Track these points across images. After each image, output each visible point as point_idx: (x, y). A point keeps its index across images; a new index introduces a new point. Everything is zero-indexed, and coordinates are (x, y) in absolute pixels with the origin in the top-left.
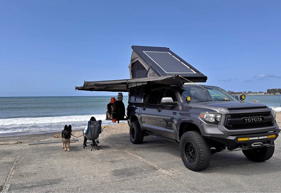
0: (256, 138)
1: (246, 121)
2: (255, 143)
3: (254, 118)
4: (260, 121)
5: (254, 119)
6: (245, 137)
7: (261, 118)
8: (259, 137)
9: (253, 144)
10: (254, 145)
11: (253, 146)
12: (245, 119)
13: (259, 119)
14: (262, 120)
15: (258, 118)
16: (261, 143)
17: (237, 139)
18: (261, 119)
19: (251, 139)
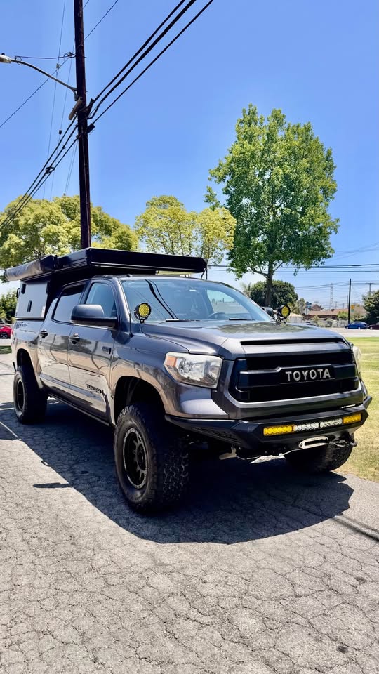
0: (313, 426)
1: (289, 379)
2: (309, 440)
3: (309, 369)
4: (324, 377)
5: (310, 373)
6: (283, 424)
7: (327, 370)
8: (320, 421)
9: (304, 442)
10: (306, 444)
11: (304, 447)
12: (286, 373)
13: (323, 373)
14: (328, 375)
15: (321, 370)
16: (324, 438)
17: (261, 428)
18: (327, 373)
19: (297, 428)
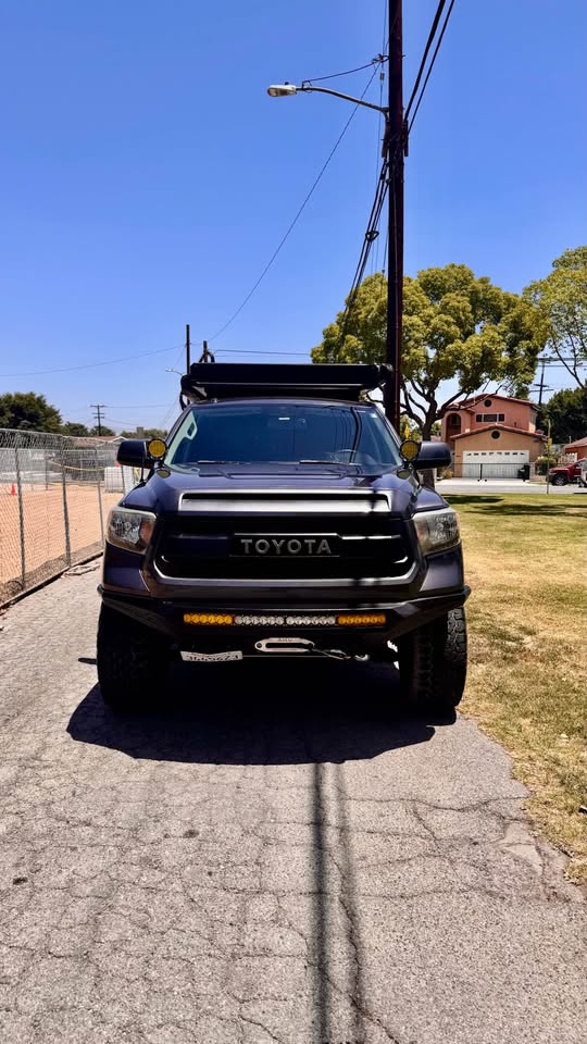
0: (272, 621)
1: (247, 551)
2: (275, 640)
3: (288, 538)
4: (318, 551)
5: (287, 544)
6: (216, 612)
7: (324, 541)
8: (285, 615)
9: (264, 643)
10: (268, 646)
11: (264, 649)
12: (243, 541)
13: (315, 545)
14: (327, 548)
15: (311, 542)
16: (306, 642)
17: (180, 613)
18: (324, 546)
19: (247, 620)
